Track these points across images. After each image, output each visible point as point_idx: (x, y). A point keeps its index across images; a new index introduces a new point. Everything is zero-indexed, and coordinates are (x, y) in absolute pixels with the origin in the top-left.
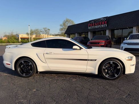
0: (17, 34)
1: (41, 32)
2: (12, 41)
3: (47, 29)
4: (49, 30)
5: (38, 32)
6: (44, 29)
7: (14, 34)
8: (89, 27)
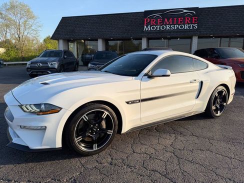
8: (145, 27)
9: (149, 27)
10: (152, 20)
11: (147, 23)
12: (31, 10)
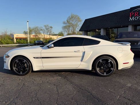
0: (11, 34)
1: (41, 30)
2: (6, 42)
3: (49, 27)
4: (51, 27)
5: (37, 30)
6: (45, 26)
7: (9, 33)
8: (130, 18)
9: (133, 18)
10: (135, 13)
11: (131, 16)
12: (80, 17)
